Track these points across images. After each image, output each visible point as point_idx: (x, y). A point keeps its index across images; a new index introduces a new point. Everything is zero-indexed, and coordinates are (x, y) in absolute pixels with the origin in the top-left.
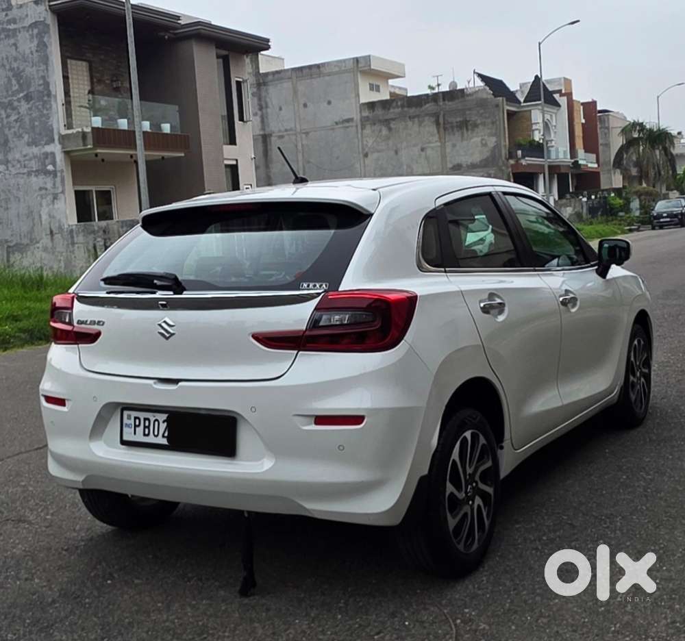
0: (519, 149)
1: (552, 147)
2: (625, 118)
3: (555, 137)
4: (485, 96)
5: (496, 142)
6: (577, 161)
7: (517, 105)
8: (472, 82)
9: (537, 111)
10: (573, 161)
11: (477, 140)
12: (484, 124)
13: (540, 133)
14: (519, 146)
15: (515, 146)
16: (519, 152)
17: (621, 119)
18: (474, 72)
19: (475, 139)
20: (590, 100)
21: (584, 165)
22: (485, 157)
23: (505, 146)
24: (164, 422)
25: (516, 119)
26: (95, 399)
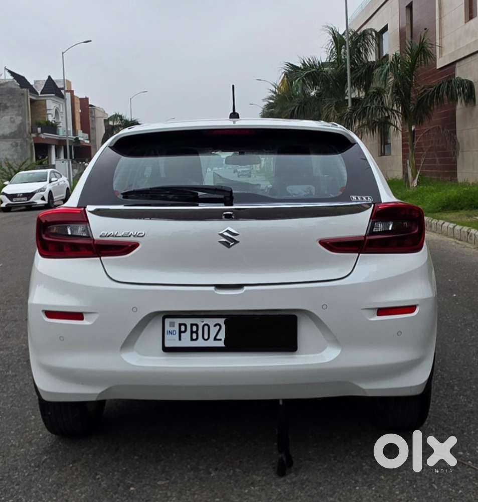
0: (39, 127)
1: (60, 127)
2: (104, 112)
3: (62, 120)
4: (13, 87)
5: (22, 120)
6: (78, 138)
7: (37, 95)
8: (3, 75)
9: (50, 101)
10: (75, 137)
11: (7, 118)
12: (12, 107)
13: (52, 116)
14: (39, 125)
15: (36, 124)
16: (39, 129)
17: (101, 111)
18: (5, 69)
19: (6, 117)
20: (84, 97)
21: (82, 141)
22: (13, 131)
23: (29, 123)
24: (215, 326)
25: (37, 106)
26: (135, 309)
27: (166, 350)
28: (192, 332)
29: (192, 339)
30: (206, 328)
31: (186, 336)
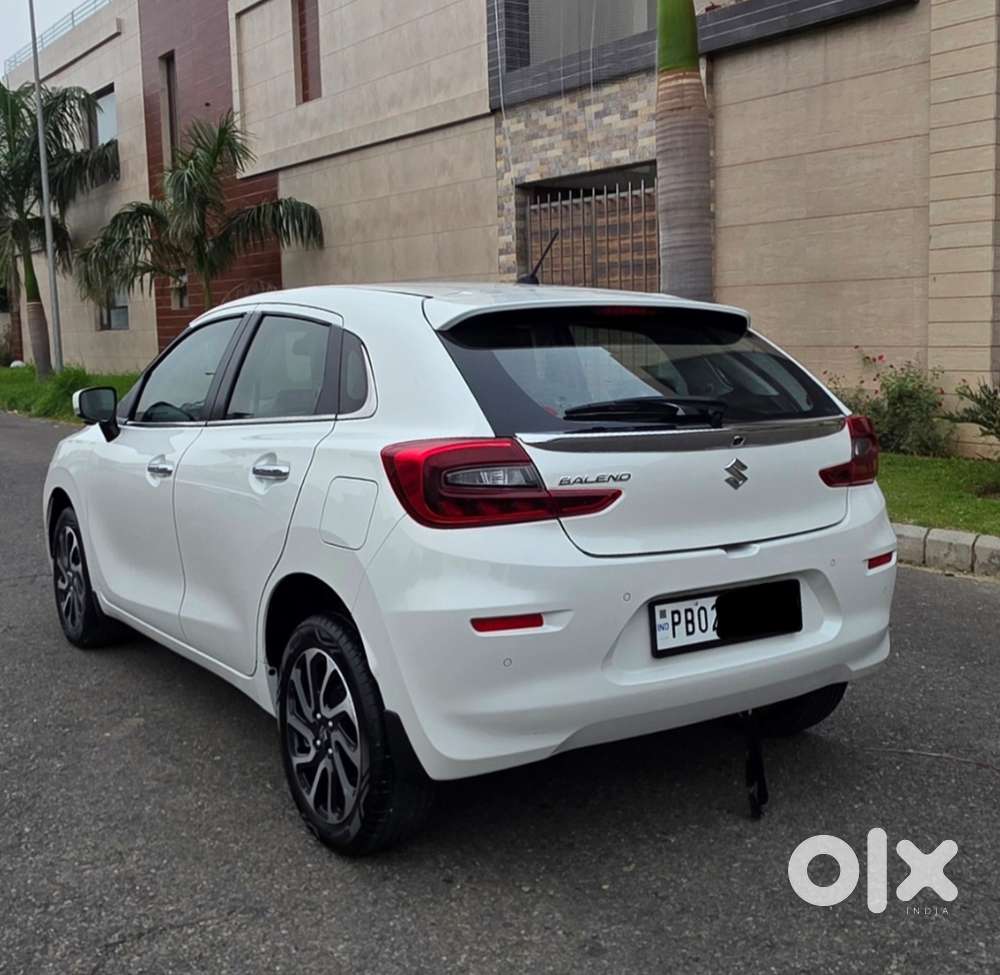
24: (712, 608)
26: (627, 596)
27: (659, 654)
28: (687, 622)
29: (689, 634)
30: (702, 612)
31: (681, 629)
